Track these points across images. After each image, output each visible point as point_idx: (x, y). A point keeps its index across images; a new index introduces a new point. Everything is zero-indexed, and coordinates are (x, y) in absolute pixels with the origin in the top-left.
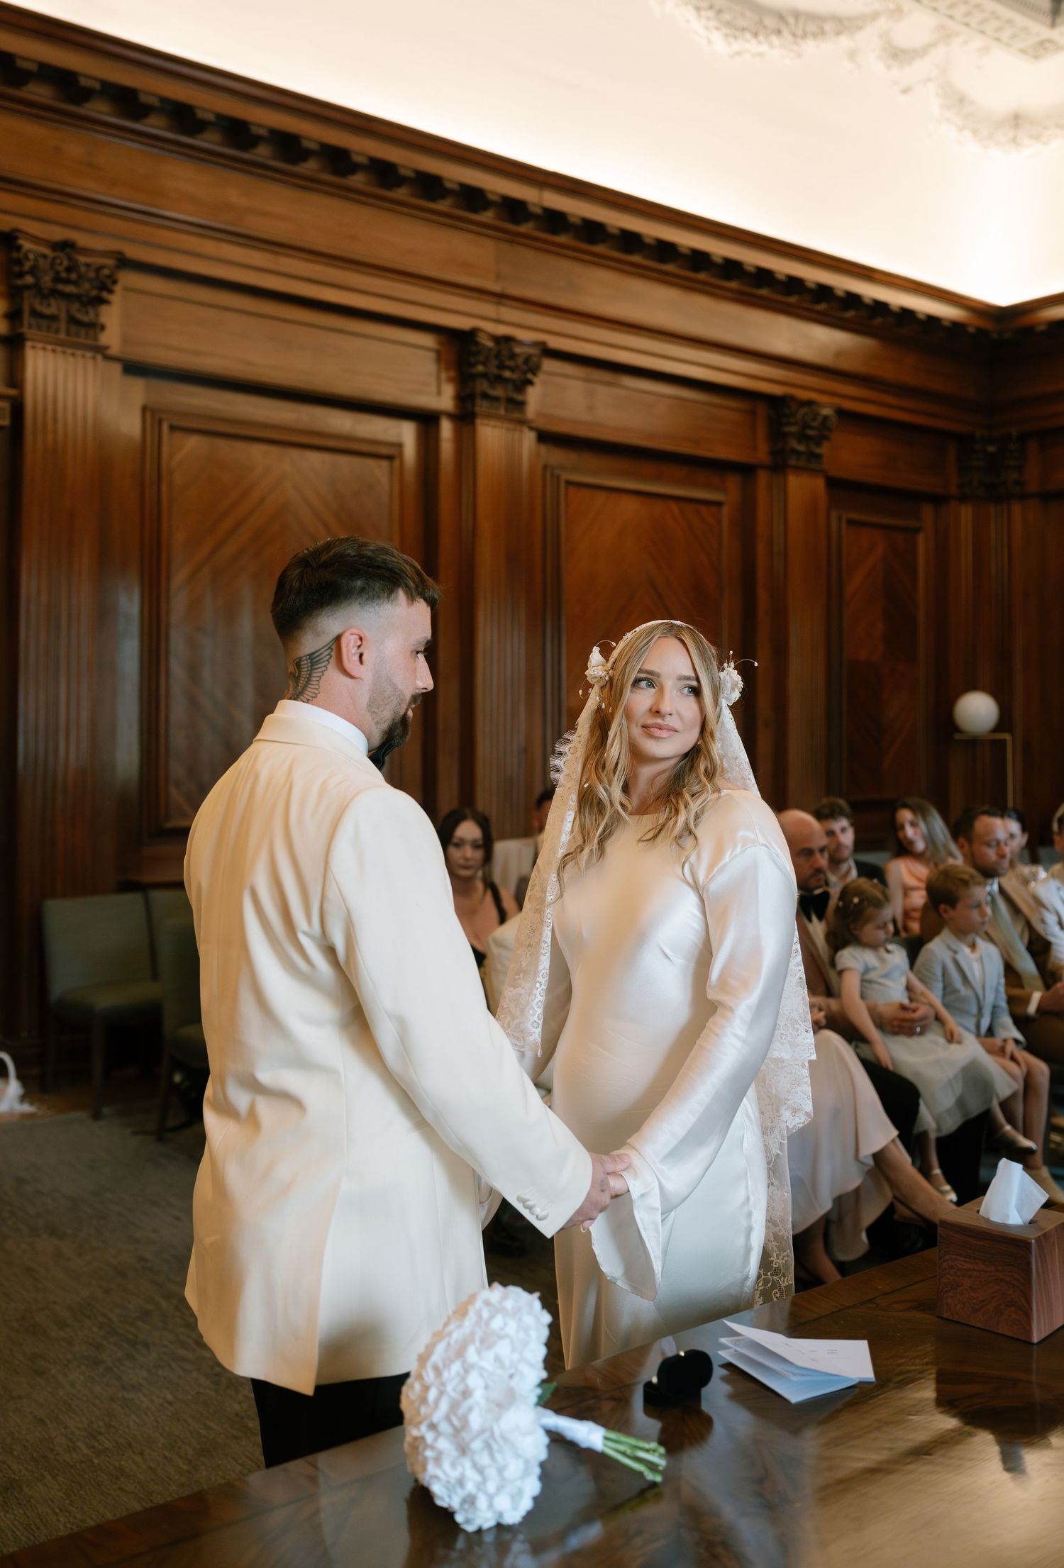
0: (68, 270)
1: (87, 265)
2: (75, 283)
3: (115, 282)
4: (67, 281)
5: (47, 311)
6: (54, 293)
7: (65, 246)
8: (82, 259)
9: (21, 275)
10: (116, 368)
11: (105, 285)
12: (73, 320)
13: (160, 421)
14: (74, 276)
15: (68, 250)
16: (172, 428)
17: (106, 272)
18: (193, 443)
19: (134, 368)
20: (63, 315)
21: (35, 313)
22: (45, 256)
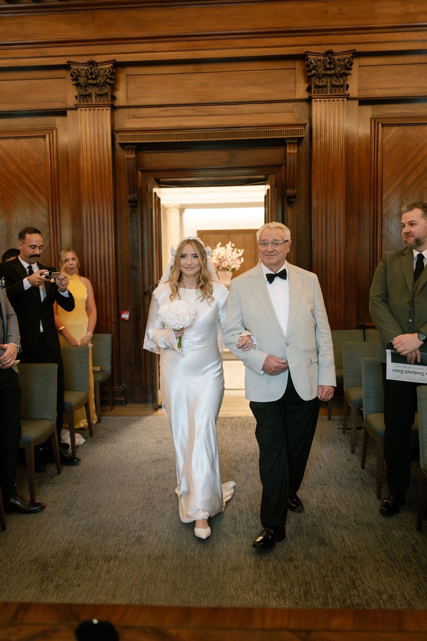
0: (330, 63)
1: (339, 60)
2: (333, 69)
3: (352, 64)
4: (330, 69)
5: (321, 84)
6: (325, 76)
7: (329, 53)
8: (336, 58)
9: (310, 71)
10: (356, 103)
11: (348, 67)
12: (333, 86)
13: (378, 123)
14: (332, 66)
15: (330, 55)
16: (383, 125)
17: (347, 60)
18: (394, 130)
19: (363, 102)
20: (329, 84)
21: (317, 87)
22: (320, 60)
